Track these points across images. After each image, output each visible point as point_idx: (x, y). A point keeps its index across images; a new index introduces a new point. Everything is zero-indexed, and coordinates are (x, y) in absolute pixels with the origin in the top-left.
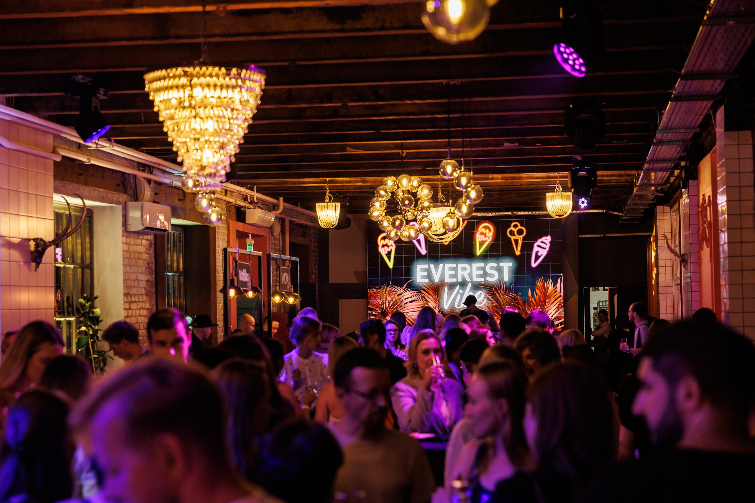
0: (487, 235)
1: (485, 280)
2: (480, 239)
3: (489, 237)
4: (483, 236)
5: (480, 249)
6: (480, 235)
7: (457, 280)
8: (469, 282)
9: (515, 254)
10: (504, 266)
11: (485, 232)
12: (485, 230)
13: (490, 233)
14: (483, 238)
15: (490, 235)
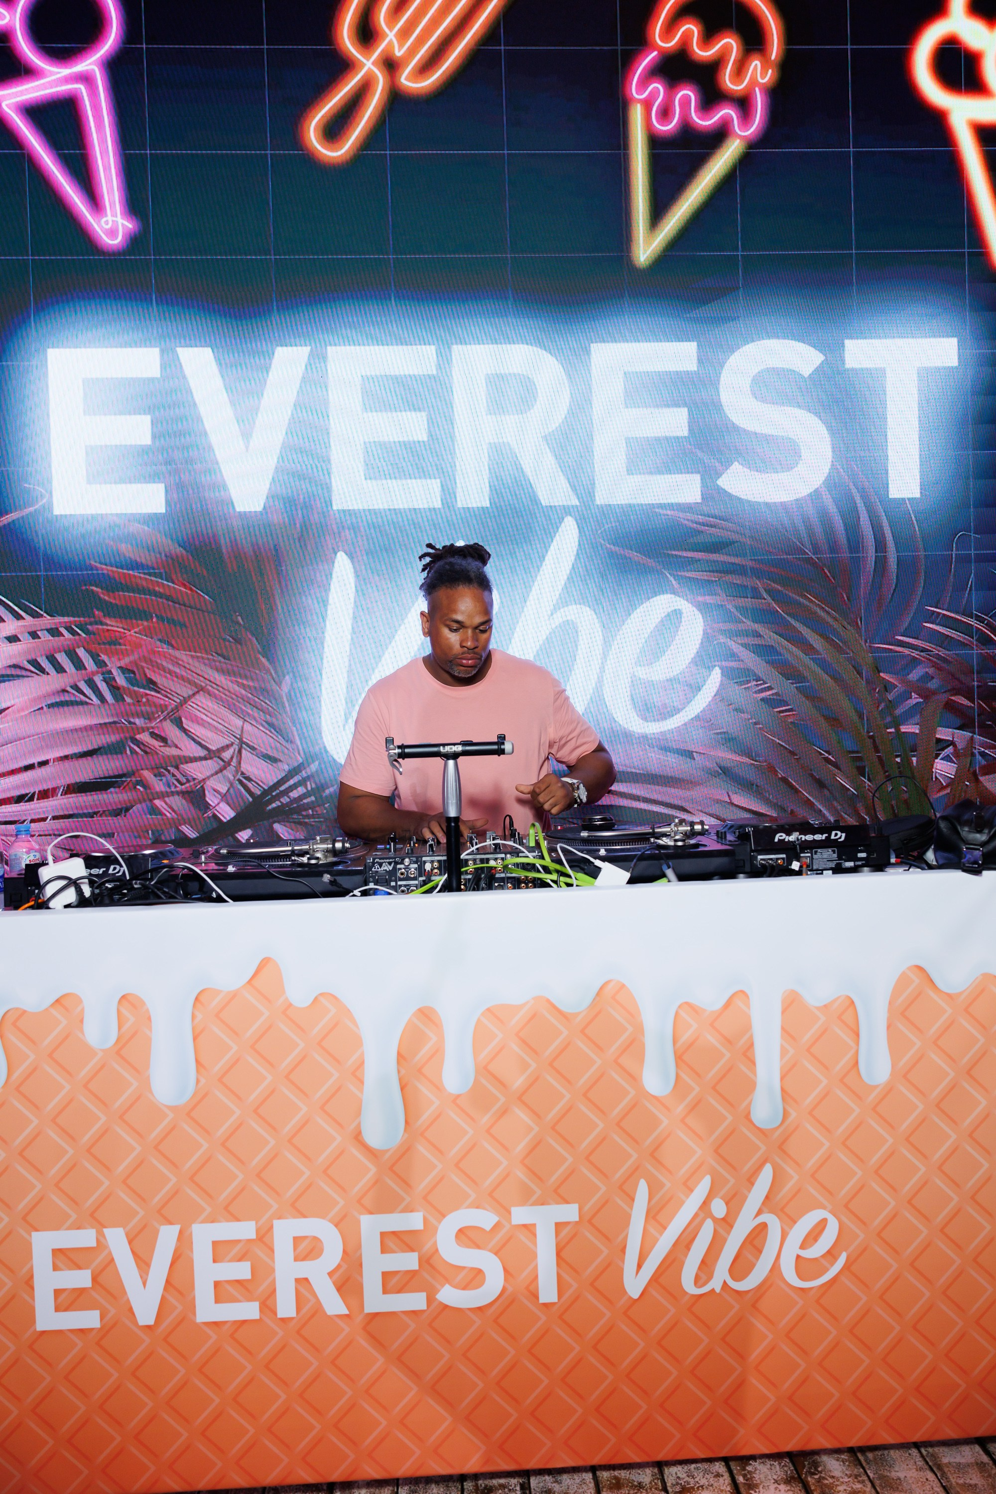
0: (728, 81)
1: (712, 493)
2: (665, 113)
3: (744, 104)
4: (688, 93)
5: (658, 211)
6: (658, 87)
7: (448, 493)
8: (560, 513)
10: (883, 371)
11: (702, 54)
12: (709, 35)
13: (755, 64)
14: (685, 102)
15: (753, 83)
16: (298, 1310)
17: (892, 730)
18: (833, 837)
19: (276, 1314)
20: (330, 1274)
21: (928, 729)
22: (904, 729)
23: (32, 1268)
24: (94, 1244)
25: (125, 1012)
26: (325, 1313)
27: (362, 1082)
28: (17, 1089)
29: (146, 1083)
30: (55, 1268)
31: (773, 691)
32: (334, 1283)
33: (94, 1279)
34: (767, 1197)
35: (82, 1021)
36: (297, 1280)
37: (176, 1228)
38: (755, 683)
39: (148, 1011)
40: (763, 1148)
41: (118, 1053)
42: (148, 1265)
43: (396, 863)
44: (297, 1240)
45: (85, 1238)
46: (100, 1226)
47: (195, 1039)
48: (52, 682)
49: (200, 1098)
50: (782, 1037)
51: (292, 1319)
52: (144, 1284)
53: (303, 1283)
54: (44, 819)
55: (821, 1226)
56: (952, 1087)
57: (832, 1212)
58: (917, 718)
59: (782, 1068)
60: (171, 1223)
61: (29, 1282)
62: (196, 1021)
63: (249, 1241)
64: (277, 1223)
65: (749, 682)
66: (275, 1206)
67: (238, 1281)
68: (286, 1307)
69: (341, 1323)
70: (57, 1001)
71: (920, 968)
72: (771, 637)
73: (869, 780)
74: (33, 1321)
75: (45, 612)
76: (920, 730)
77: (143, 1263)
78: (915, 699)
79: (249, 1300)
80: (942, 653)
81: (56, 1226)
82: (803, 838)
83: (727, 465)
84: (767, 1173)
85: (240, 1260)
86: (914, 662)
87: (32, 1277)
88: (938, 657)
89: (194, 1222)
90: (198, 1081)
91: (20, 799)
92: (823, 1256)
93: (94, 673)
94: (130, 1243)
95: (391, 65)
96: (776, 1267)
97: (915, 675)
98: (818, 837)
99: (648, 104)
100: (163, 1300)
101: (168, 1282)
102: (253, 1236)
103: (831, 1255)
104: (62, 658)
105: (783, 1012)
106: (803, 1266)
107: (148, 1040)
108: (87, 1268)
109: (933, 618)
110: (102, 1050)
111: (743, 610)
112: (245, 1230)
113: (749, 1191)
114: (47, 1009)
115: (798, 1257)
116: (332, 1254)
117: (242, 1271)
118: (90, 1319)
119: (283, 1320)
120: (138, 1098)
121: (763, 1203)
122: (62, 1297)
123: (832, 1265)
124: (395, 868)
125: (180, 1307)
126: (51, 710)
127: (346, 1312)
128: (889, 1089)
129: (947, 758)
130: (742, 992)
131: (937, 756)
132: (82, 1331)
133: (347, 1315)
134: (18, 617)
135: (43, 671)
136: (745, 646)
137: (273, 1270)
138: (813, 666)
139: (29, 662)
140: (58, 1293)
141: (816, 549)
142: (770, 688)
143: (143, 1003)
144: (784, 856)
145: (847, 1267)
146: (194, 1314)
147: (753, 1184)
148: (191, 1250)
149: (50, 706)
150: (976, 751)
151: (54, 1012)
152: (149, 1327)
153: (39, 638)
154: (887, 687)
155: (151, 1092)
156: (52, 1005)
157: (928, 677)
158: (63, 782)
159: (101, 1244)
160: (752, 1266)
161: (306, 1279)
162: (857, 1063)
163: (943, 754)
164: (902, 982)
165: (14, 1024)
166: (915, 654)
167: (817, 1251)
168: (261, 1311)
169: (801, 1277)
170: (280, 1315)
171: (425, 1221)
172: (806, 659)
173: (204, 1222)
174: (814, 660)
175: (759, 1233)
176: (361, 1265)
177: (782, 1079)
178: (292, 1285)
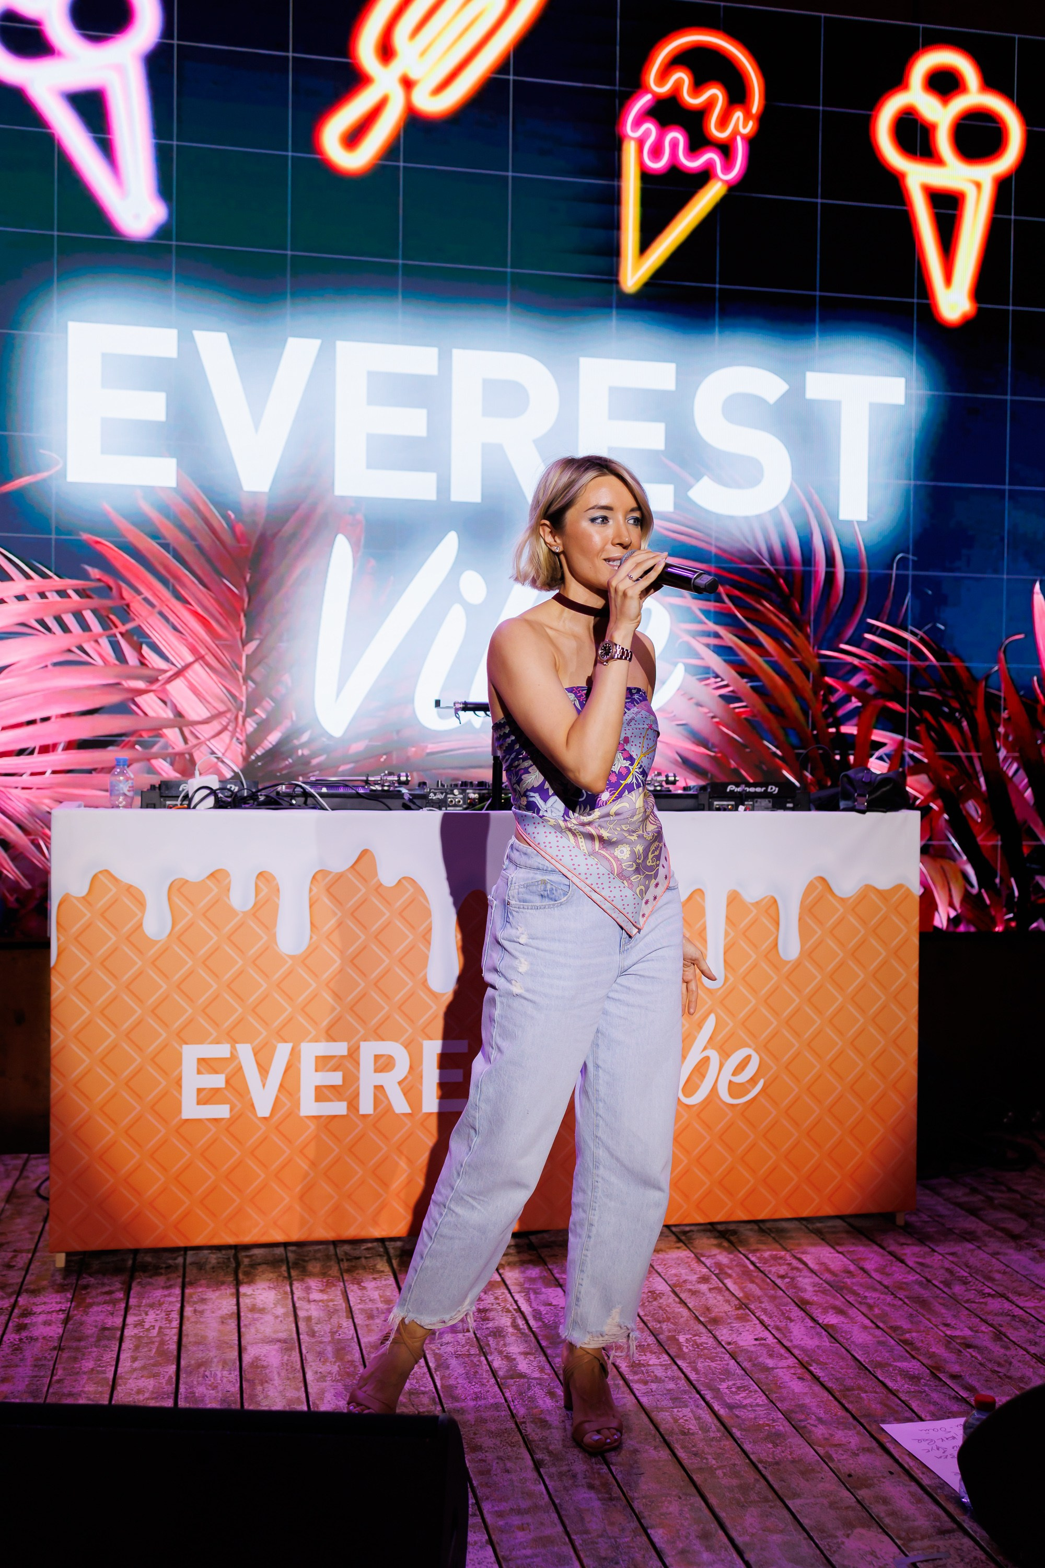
0: (713, 128)
1: (682, 503)
2: (656, 152)
3: (726, 150)
4: (676, 136)
5: (646, 242)
6: (650, 127)
7: (444, 487)
9: (928, 310)
10: (838, 404)
11: (693, 101)
12: (698, 85)
13: (738, 115)
14: (674, 145)
15: (735, 133)
16: (375, 1108)
17: (832, 730)
18: (769, 790)
19: (358, 1111)
20: (400, 1083)
21: (865, 731)
22: (845, 729)
23: (181, 1073)
24: (228, 1055)
25: (261, 885)
26: (394, 1112)
27: (429, 943)
28: (178, 938)
29: (273, 937)
30: (199, 1072)
31: (730, 689)
32: (402, 1090)
33: (227, 1082)
34: (711, 1038)
35: (229, 890)
36: (376, 1087)
37: (289, 1046)
38: (713, 680)
39: (277, 884)
40: (710, 1003)
41: (254, 914)
42: (267, 1072)
43: (447, 794)
44: (377, 1057)
45: (222, 1051)
46: (234, 1041)
47: (311, 906)
48: (59, 641)
49: (313, 949)
50: (727, 924)
51: (370, 1115)
52: (264, 1086)
53: (379, 1089)
54: (43, 773)
55: (747, 1059)
56: (842, 964)
57: (756, 1050)
58: (855, 721)
59: (725, 945)
60: (286, 1042)
61: (178, 1083)
62: (313, 893)
63: (343, 1057)
64: (363, 1045)
65: (708, 678)
66: (362, 1032)
67: (333, 1086)
68: (366, 1106)
69: (405, 1119)
70: (212, 874)
71: (822, 879)
72: (730, 639)
73: (811, 774)
74: (180, 1112)
75: (55, 574)
76: (858, 731)
77: (264, 1070)
78: (855, 703)
79: (340, 1100)
80: (880, 662)
81: (200, 1041)
82: (748, 789)
83: (698, 478)
84: (711, 1023)
85: (335, 1070)
86: (855, 670)
87: (180, 1079)
88: (875, 665)
89: (302, 1041)
90: (311, 938)
91: (21, 752)
92: (748, 1081)
93: (100, 635)
94: (255, 1055)
95: (408, 84)
96: (714, 1089)
97: (855, 681)
98: (759, 790)
99: (641, 142)
100: (277, 1098)
101: (281, 1085)
102: (345, 1053)
103: (753, 1081)
104: (70, 620)
105: (728, 905)
106: (735, 1089)
107: (276, 908)
108: (222, 1073)
109: (873, 630)
110: (243, 912)
111: (706, 613)
112: (340, 1049)
113: (698, 1032)
114: (203, 881)
115: (730, 1082)
116: (402, 1067)
117: (336, 1078)
118: (222, 1111)
119: (364, 1116)
120: (267, 949)
121: (708, 1042)
122: (202, 1094)
123: (754, 1087)
124: (446, 796)
125: (289, 1104)
126: (58, 668)
127: (409, 1111)
128: (798, 964)
129: (880, 758)
130: (700, 890)
131: (871, 756)
132: (216, 1120)
133: (410, 1114)
134: (28, 577)
135: (49, 629)
136: (708, 646)
137: (358, 1079)
138: (765, 666)
139: (37, 621)
140: (199, 1091)
141: (773, 561)
142: (726, 686)
143: (274, 878)
144: (733, 803)
145: (763, 1090)
146: (299, 1109)
147: (701, 1028)
148: (299, 1062)
149: (56, 664)
150: (906, 754)
151: (208, 882)
152: (265, 1118)
153: (46, 597)
154: (831, 690)
155: (277, 945)
156: (208, 877)
157: (865, 684)
158: (63, 739)
159: (234, 1056)
160: (697, 1088)
161: (382, 1086)
162: (776, 945)
163: (877, 754)
164: (810, 887)
165: (179, 890)
166: (856, 661)
167: (743, 1077)
168: (348, 1108)
169: (732, 1094)
170: (362, 1112)
171: (470, 1046)
172: (760, 660)
173: (310, 1041)
174: (767, 662)
175: (704, 1062)
176: (421, 1077)
177: (725, 953)
178: (372, 1090)
